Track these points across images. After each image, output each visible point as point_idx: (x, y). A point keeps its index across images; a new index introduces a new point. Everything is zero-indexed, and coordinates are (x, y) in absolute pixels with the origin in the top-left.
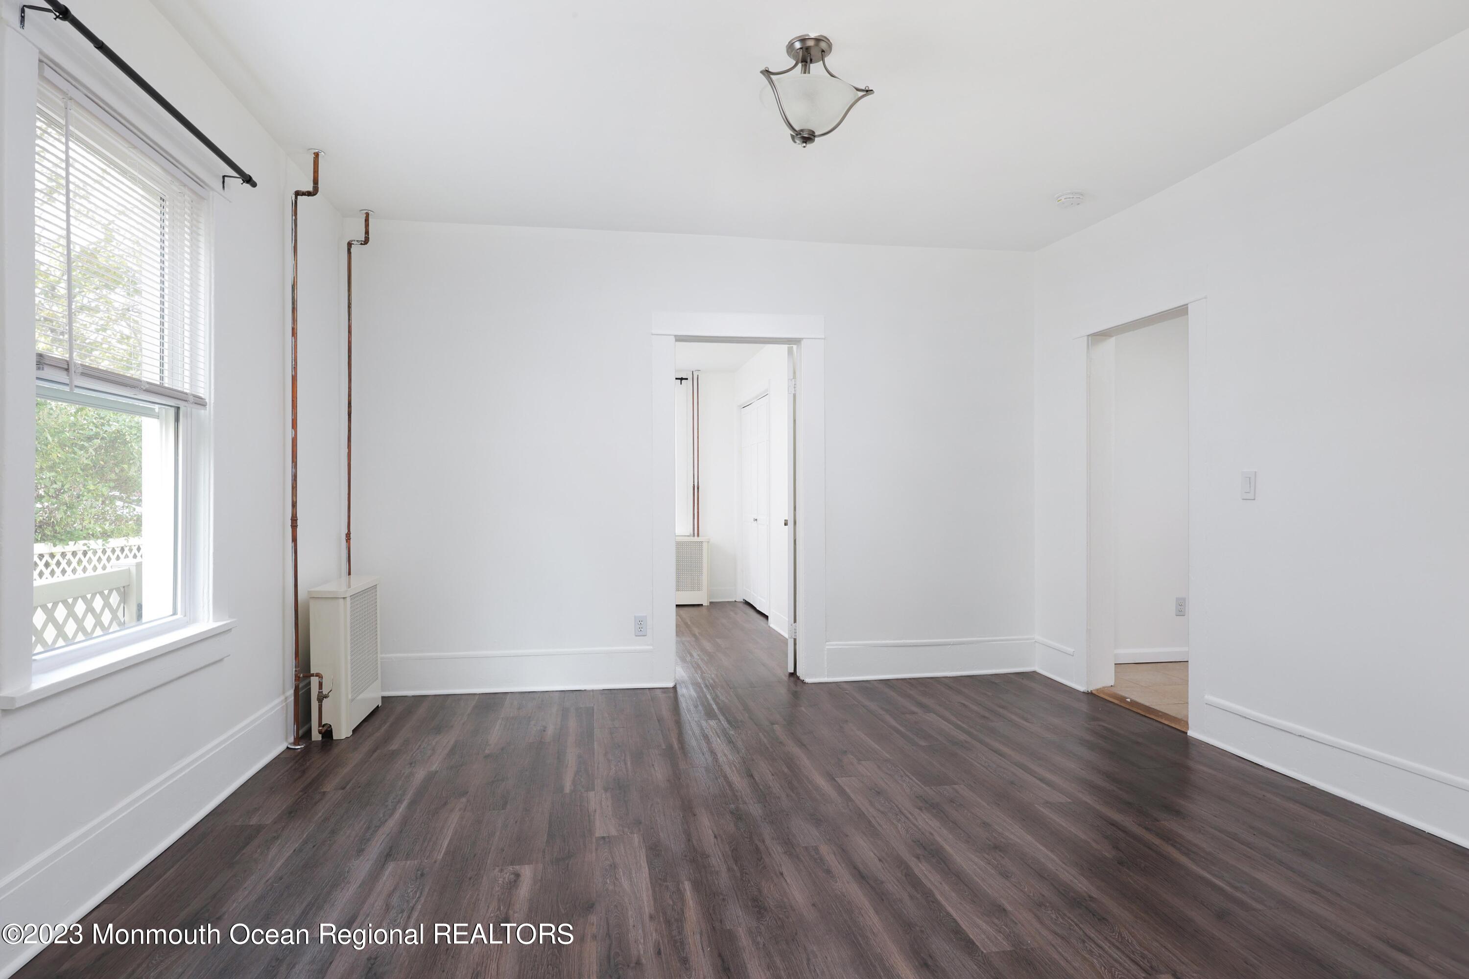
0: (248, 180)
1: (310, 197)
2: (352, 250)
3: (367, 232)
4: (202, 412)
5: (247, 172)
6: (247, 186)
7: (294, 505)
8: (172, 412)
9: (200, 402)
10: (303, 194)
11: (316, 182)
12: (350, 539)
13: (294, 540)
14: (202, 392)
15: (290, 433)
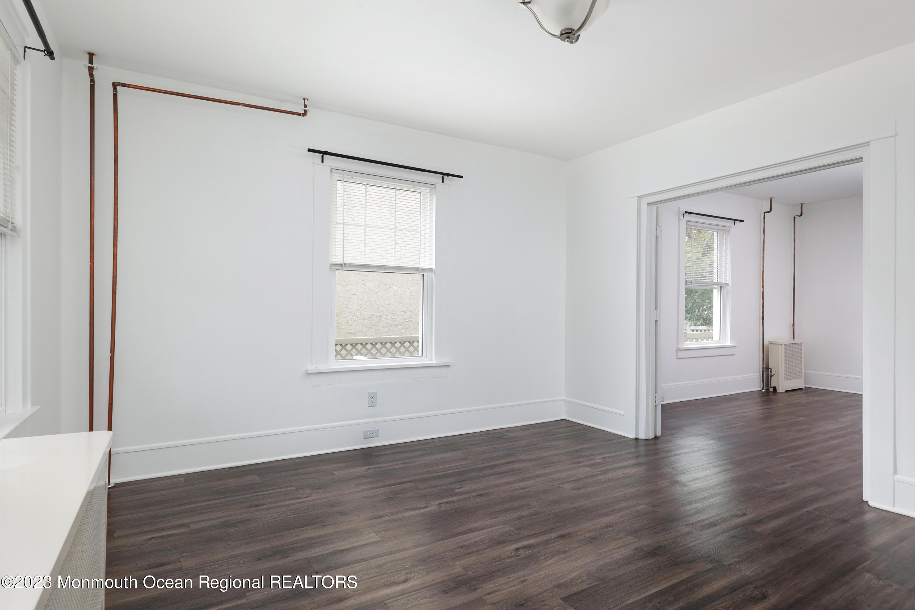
0: (741, 221)
1: (769, 213)
2: (796, 219)
3: (802, 212)
4: (728, 287)
5: (740, 219)
6: (742, 222)
7: (763, 313)
8: (720, 287)
9: (727, 284)
10: (767, 212)
11: (771, 208)
12: (794, 326)
13: (763, 324)
14: (728, 282)
15: (762, 290)
